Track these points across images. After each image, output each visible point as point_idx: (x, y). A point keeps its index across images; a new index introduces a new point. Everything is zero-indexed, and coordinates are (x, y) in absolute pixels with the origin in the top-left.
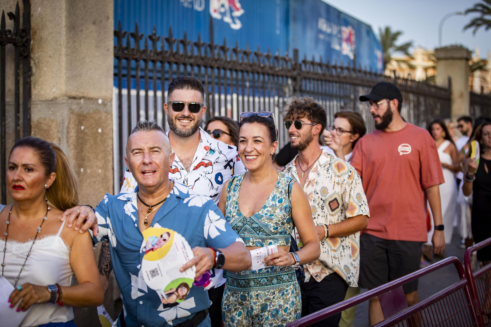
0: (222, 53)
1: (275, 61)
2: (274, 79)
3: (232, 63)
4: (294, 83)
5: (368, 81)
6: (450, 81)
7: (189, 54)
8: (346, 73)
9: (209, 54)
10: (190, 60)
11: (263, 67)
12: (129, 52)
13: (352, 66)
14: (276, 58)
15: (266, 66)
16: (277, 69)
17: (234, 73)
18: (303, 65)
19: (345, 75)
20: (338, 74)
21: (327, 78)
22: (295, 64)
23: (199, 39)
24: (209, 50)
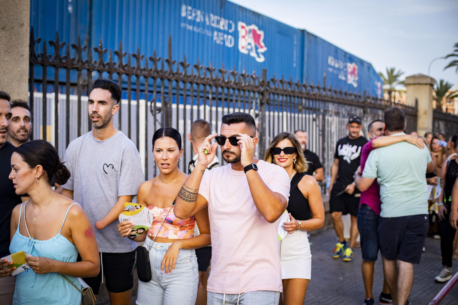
0: (181, 68)
1: (241, 77)
2: (239, 92)
3: (192, 77)
4: (261, 97)
5: (338, 99)
6: (417, 102)
7: (142, 67)
8: (316, 91)
9: (166, 68)
10: (144, 72)
11: (228, 82)
12: (67, 61)
13: (322, 86)
14: (242, 75)
15: (231, 82)
16: (243, 85)
17: (195, 86)
18: (271, 83)
19: (315, 92)
20: (308, 92)
21: (297, 95)
22: (263, 81)
23: (155, 54)
24: (166, 64)
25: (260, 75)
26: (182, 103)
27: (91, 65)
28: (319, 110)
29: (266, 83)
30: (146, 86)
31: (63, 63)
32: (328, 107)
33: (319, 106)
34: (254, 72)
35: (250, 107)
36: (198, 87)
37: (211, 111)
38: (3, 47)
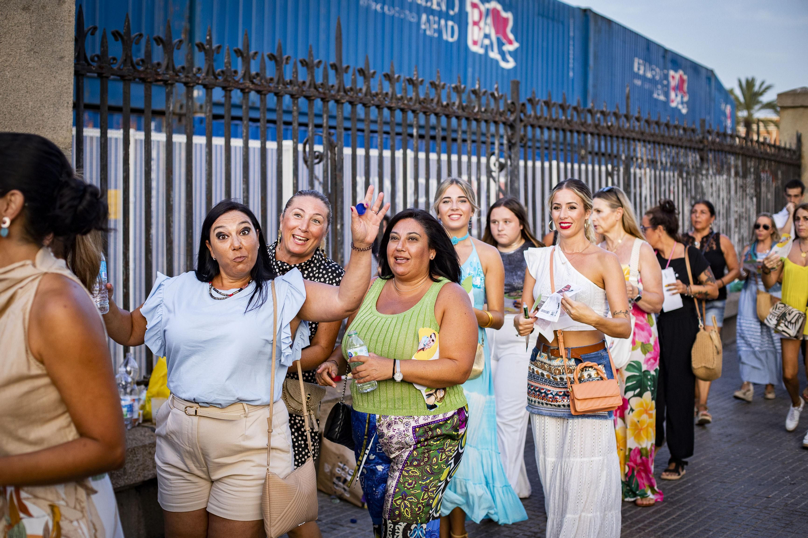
0: (360, 79)
1: (473, 97)
2: (469, 124)
3: (380, 97)
4: (510, 133)
5: (652, 135)
6: (799, 139)
7: (288, 78)
8: (611, 121)
9: (333, 80)
10: (289, 88)
11: (448, 104)
12: (147, 68)
13: (623, 111)
14: (474, 92)
15: (454, 103)
16: (476, 110)
17: (386, 112)
18: (529, 106)
19: (609, 124)
20: (597, 122)
21: (576, 128)
22: (513, 103)
23: (310, 55)
24: (332, 73)
25: (507, 91)
26: (361, 146)
27: (190, 75)
28: (617, 157)
29: (518, 107)
30: (295, 114)
31: (138, 71)
32: (635, 150)
33: (618, 150)
34: (496, 86)
35: (489, 151)
36: (392, 115)
37: (416, 159)
38: (24, 43)
